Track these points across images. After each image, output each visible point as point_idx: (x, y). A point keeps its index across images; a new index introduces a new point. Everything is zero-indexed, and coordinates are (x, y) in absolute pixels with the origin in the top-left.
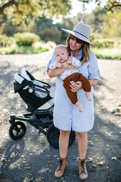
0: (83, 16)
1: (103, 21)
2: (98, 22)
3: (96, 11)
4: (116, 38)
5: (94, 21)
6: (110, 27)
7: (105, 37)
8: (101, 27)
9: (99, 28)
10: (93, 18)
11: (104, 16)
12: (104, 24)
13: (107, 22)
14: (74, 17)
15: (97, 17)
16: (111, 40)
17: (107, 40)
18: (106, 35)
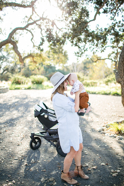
0: (76, 65)
1: (89, 68)
2: (85, 69)
3: (85, 62)
4: (99, 80)
5: (83, 68)
6: (94, 72)
7: (90, 79)
8: (88, 72)
9: (87, 73)
10: (83, 66)
11: (90, 65)
12: (90, 70)
13: (92, 69)
14: (70, 65)
15: (85, 65)
16: (95, 81)
17: (93, 81)
18: (91, 77)
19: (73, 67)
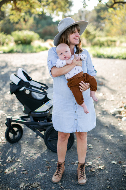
0: (85, 13)
1: (105, 18)
2: (99, 20)
3: (98, 8)
4: (118, 37)
5: (96, 18)
6: (112, 24)
7: (107, 36)
8: (103, 25)
9: (101, 26)
10: (95, 15)
11: (106, 13)
12: (107, 21)
13: (109, 19)
14: (75, 14)
15: (99, 14)
16: (114, 38)
17: (109, 38)
18: (109, 33)
19: (80, 17)
